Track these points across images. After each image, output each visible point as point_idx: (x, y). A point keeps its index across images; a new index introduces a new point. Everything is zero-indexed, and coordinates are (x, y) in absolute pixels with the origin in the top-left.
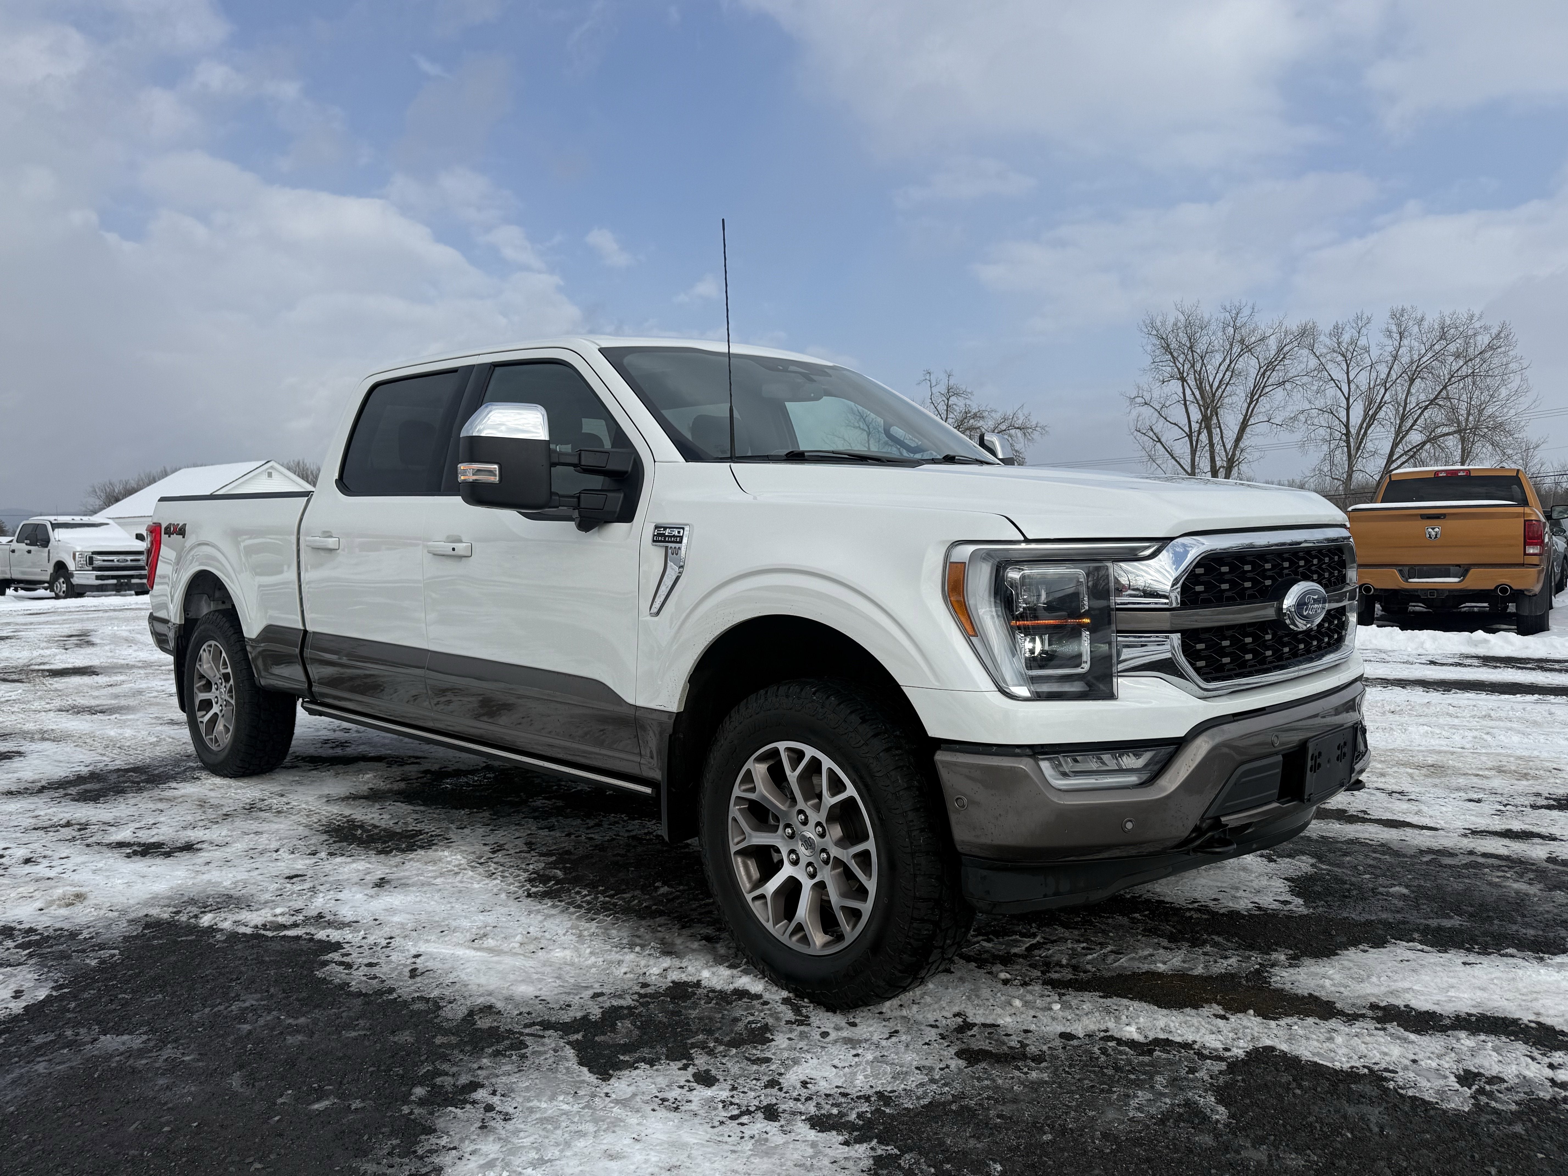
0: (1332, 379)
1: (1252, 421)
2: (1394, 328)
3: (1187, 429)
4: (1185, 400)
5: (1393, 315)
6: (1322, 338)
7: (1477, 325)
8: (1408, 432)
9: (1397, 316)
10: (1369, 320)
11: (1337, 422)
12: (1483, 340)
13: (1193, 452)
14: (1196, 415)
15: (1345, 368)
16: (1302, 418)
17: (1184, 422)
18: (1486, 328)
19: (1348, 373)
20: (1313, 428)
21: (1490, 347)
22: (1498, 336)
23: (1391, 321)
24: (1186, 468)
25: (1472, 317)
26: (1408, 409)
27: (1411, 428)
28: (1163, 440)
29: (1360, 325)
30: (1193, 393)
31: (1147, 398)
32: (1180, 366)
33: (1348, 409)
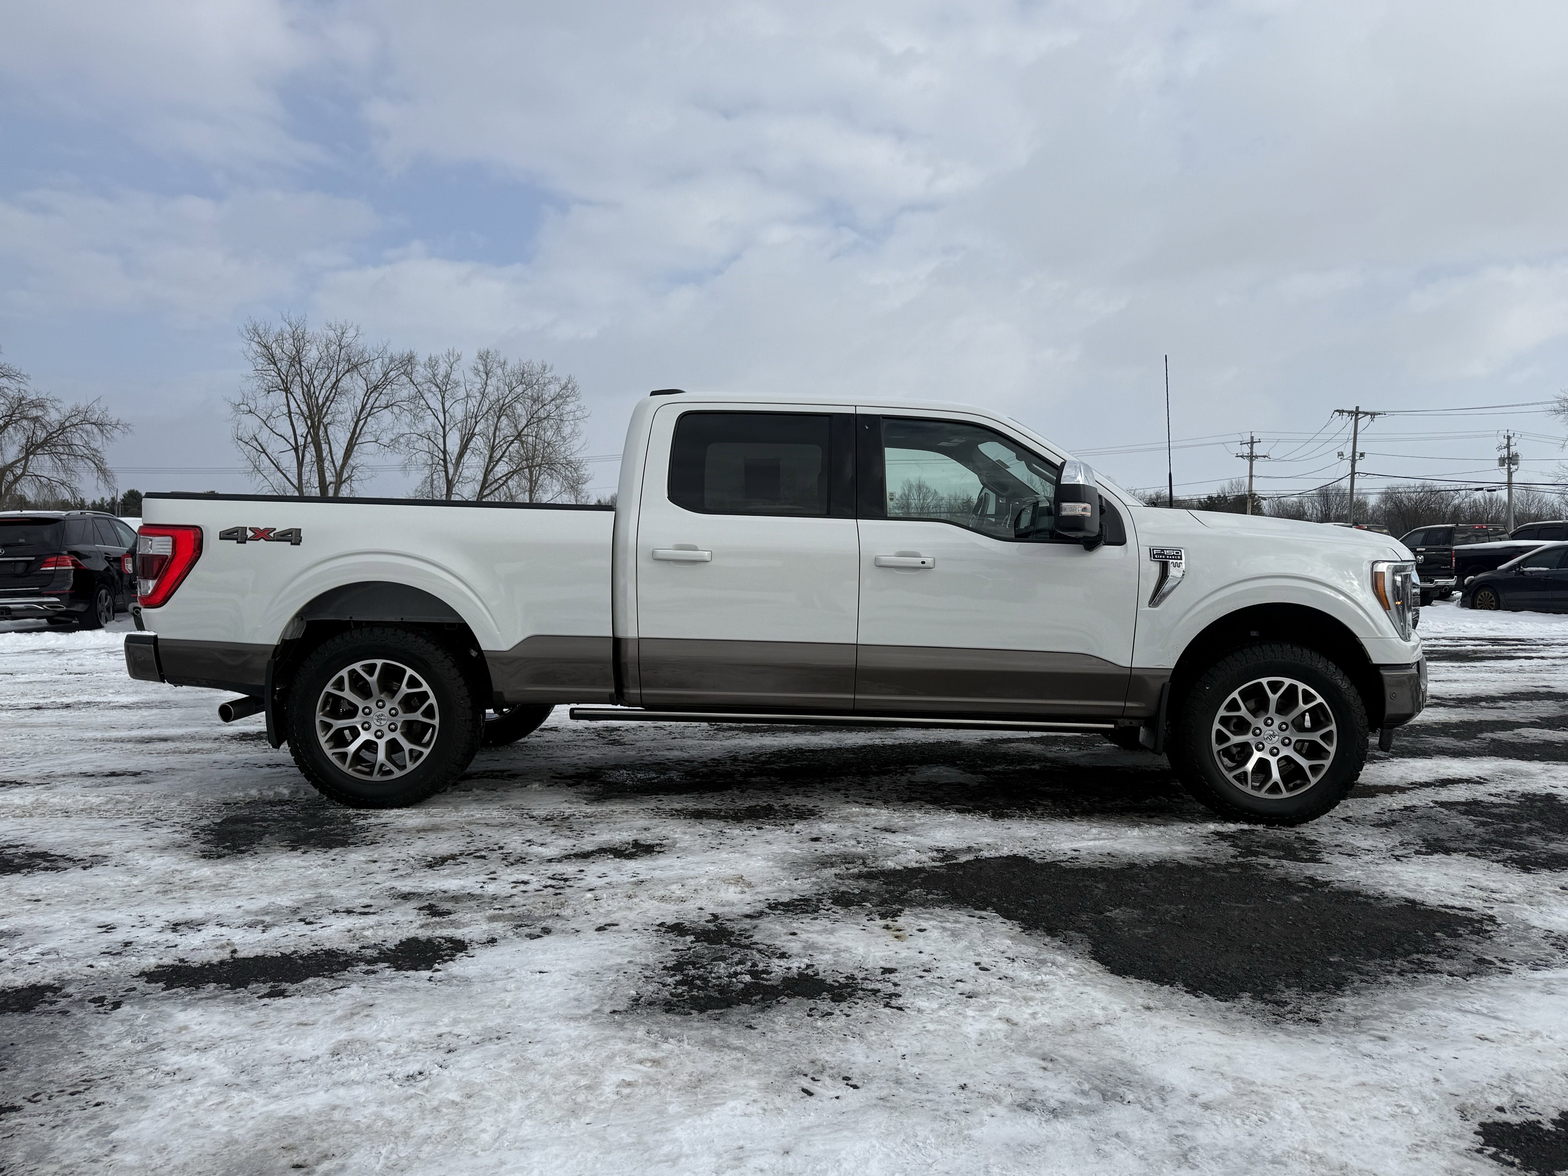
0: (429, 408)
1: (359, 441)
2: (481, 368)
3: (292, 441)
4: (290, 412)
5: (480, 357)
6: (418, 368)
7: (549, 375)
8: (498, 462)
9: (484, 357)
10: (459, 358)
11: (436, 449)
12: (553, 389)
13: (300, 464)
14: (302, 429)
15: (440, 398)
16: (402, 440)
17: (289, 433)
18: (557, 379)
19: (443, 404)
20: (414, 451)
21: (559, 396)
22: (565, 387)
23: (479, 361)
24: (291, 479)
25: (544, 368)
26: (497, 441)
27: (500, 459)
28: (269, 451)
29: (452, 361)
30: (299, 407)
31: (253, 407)
32: (284, 377)
33: (444, 437)
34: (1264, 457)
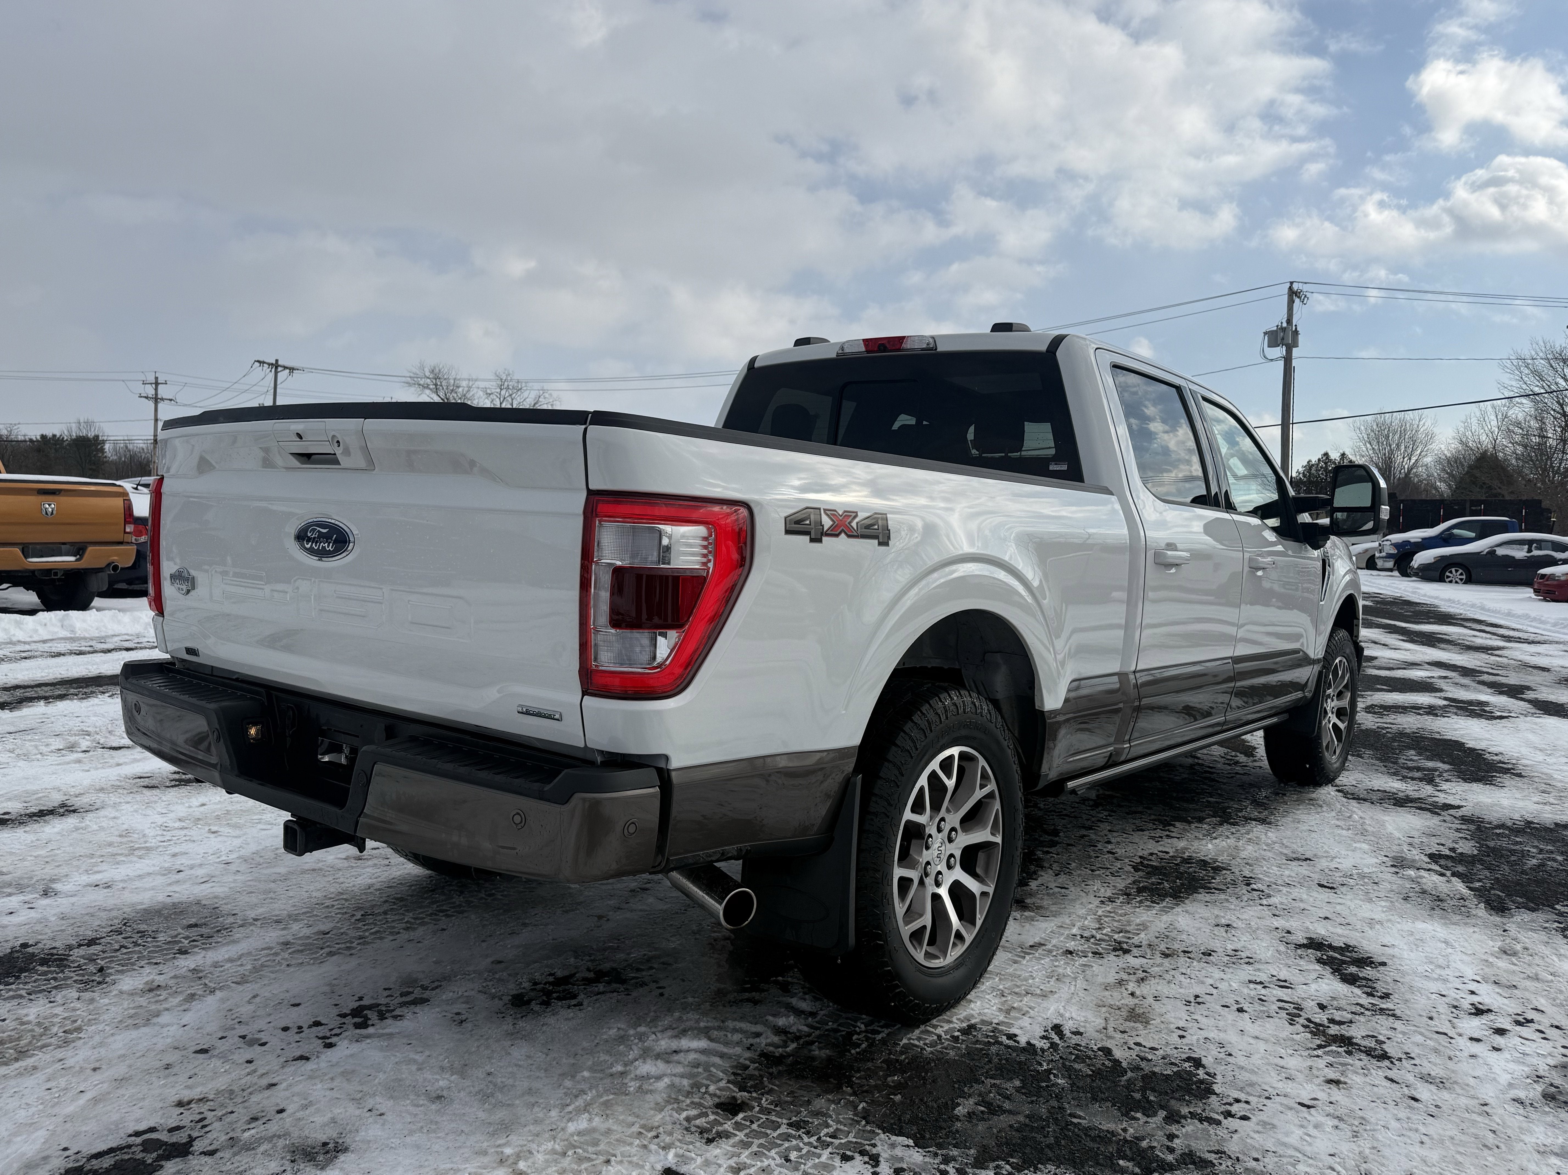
34: (171, 400)
